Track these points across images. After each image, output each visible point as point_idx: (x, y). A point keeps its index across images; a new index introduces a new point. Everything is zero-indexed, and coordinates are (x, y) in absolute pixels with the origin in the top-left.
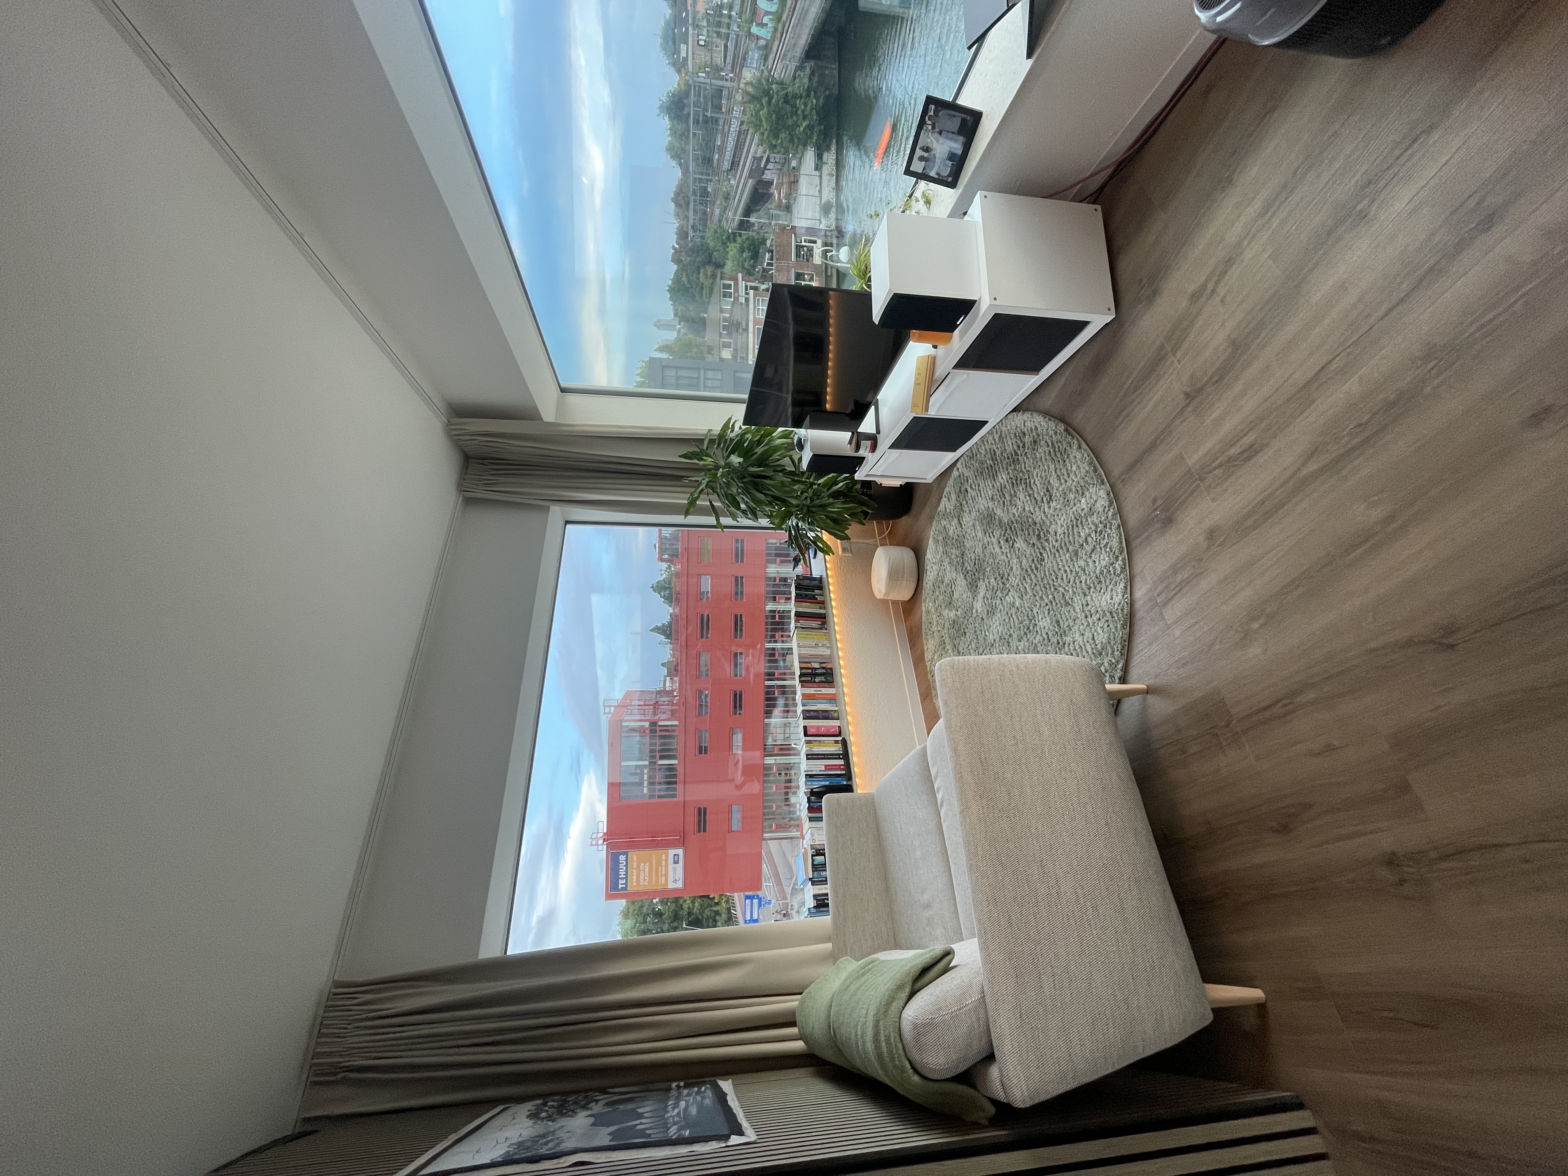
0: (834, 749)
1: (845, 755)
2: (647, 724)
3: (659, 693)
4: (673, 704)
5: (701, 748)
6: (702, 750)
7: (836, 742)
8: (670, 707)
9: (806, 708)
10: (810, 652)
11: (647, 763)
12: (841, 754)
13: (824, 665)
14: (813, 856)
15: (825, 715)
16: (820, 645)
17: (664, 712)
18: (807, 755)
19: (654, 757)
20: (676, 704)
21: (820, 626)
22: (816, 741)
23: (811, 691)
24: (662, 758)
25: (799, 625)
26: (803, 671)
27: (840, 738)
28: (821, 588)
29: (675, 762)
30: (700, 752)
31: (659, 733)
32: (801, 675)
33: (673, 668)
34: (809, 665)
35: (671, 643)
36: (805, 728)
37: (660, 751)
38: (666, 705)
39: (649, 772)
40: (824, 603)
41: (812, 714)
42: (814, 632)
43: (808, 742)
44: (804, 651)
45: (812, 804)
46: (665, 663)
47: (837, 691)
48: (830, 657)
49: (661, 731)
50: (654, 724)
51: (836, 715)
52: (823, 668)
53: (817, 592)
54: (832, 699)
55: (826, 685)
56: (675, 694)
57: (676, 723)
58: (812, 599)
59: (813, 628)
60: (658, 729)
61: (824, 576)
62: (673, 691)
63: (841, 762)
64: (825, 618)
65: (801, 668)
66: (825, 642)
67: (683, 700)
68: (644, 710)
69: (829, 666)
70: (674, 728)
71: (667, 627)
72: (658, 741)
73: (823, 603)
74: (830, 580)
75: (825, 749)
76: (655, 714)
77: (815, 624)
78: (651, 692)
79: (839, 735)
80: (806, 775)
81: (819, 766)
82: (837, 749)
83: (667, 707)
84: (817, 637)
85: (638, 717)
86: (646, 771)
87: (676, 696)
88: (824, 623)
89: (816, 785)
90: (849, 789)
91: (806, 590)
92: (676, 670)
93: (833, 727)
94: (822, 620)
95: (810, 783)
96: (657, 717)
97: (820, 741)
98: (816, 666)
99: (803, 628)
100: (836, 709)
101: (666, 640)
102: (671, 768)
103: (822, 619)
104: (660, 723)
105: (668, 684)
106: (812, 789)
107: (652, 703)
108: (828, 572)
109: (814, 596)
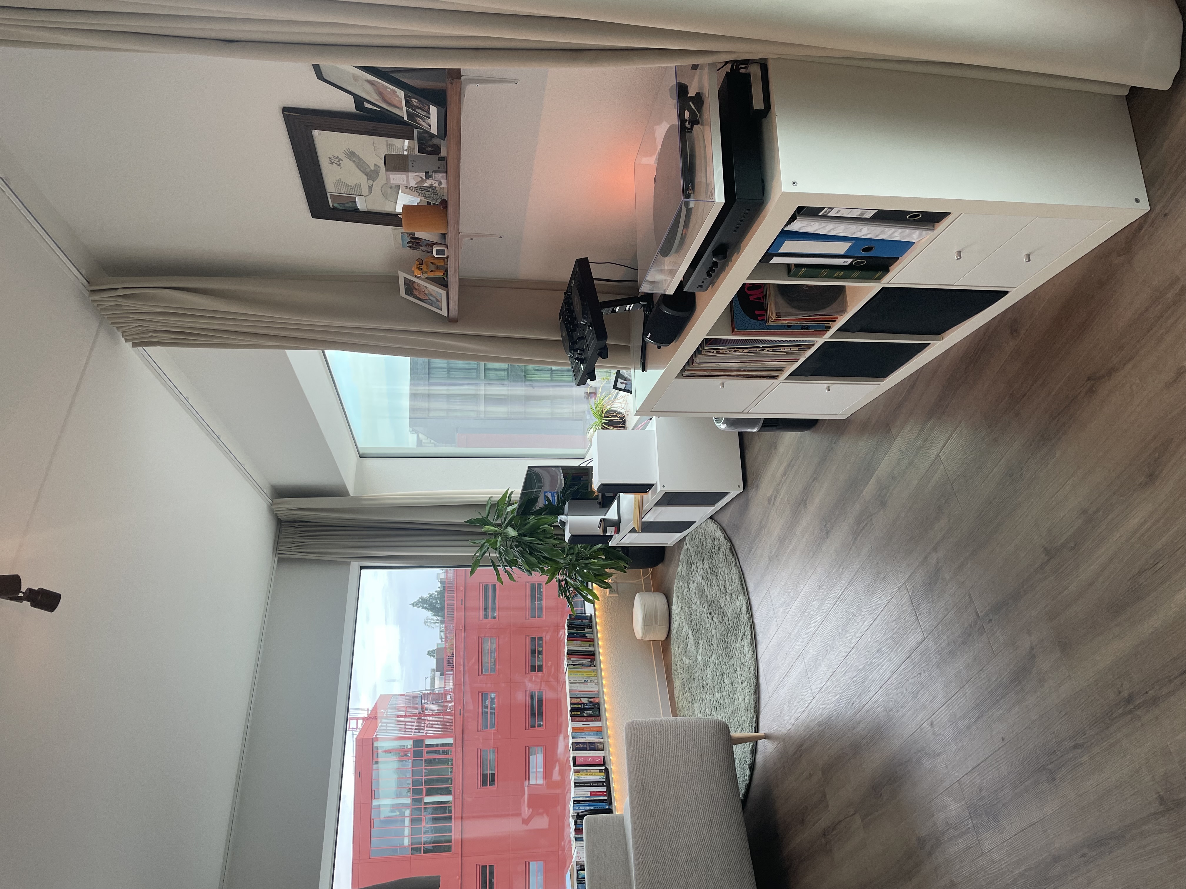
0: (598, 777)
1: (607, 783)
2: (409, 744)
3: (424, 696)
4: (446, 714)
5: (485, 776)
6: (488, 780)
7: (601, 771)
8: (441, 718)
9: (575, 741)
10: (579, 689)
11: (408, 801)
12: (604, 782)
13: (592, 700)
14: (578, 871)
15: (592, 747)
16: (589, 681)
17: (432, 726)
18: (575, 783)
19: (419, 792)
20: (450, 714)
21: (590, 663)
22: (583, 770)
23: (580, 724)
24: (430, 792)
25: (570, 662)
26: (574, 706)
27: (603, 768)
28: (591, 627)
29: (449, 798)
30: (484, 783)
31: (426, 756)
32: (572, 710)
33: (446, 662)
34: (578, 701)
35: (442, 622)
36: (574, 758)
37: (427, 782)
38: (436, 715)
39: (412, 814)
40: (593, 642)
41: (581, 745)
42: (585, 669)
43: (576, 772)
44: (576, 687)
45: (577, 826)
46: (433, 651)
47: (602, 724)
48: (597, 692)
49: (427, 752)
50: (418, 743)
51: (602, 746)
52: (591, 703)
53: (587, 630)
54: (599, 731)
55: (593, 718)
56: (449, 698)
57: (450, 741)
58: (583, 637)
59: (583, 665)
60: (425, 750)
61: (593, 615)
62: (446, 694)
63: (604, 789)
64: (594, 655)
65: (571, 704)
66: (593, 678)
67: (460, 707)
68: (405, 722)
69: (597, 701)
70: (445, 748)
71: (436, 599)
72: (424, 768)
73: (592, 640)
74: (598, 620)
75: (591, 777)
76: (419, 729)
77: (584, 661)
78: (414, 696)
79: (604, 764)
80: (574, 801)
81: (585, 793)
82: (600, 777)
83: (436, 718)
84: (585, 673)
85: (397, 734)
86: (407, 813)
87: (450, 701)
88: (593, 660)
89: (581, 809)
90: (610, 811)
91: (577, 629)
92: (450, 664)
93: (599, 757)
94: (591, 657)
95: (577, 808)
96: (423, 734)
97: (586, 770)
98: (585, 701)
99: (574, 665)
100: (601, 740)
101: (435, 618)
102: (443, 807)
103: (591, 655)
104: (428, 742)
105: (437, 684)
106: (578, 813)
107: (416, 712)
108: (596, 613)
109: (584, 634)
